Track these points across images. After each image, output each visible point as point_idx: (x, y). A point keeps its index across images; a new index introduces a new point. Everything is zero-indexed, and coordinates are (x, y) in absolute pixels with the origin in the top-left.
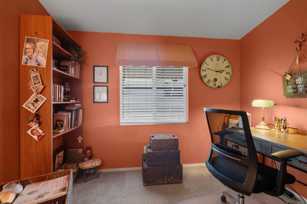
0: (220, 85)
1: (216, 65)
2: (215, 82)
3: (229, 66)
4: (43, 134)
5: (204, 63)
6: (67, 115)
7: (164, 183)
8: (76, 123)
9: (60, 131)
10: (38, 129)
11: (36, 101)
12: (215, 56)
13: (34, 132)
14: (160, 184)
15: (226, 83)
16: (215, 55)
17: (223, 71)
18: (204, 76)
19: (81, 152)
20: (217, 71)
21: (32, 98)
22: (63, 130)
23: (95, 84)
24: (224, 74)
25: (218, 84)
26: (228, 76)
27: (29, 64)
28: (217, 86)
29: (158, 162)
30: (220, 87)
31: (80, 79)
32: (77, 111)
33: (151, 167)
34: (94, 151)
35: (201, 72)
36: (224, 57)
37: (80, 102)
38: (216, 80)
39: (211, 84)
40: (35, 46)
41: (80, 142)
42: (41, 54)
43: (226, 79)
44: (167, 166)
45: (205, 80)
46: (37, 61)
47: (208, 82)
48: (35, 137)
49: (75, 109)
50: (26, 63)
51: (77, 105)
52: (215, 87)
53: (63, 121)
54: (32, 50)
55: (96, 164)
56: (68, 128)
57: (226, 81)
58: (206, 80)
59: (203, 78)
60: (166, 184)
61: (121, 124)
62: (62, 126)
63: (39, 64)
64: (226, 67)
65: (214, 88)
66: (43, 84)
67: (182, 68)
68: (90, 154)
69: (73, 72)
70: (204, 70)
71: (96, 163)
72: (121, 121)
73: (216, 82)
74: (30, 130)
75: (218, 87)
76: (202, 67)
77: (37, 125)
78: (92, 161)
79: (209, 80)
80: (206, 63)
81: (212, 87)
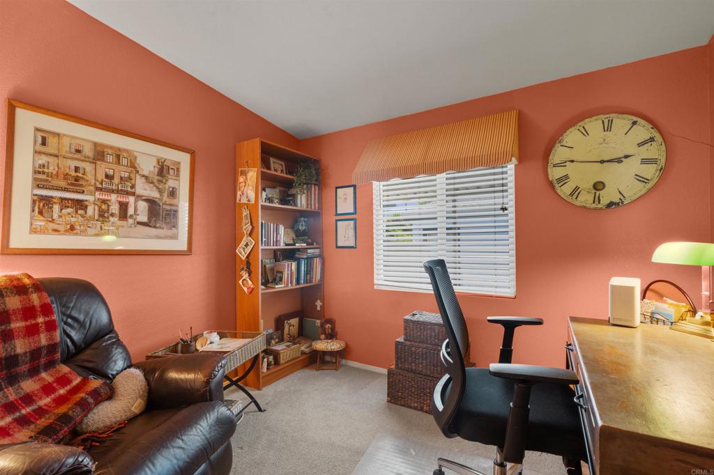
0: (617, 200)
1: (601, 144)
2: (598, 193)
3: (652, 139)
4: (252, 286)
5: (558, 145)
6: (288, 265)
7: (421, 410)
8: (308, 278)
9: (277, 286)
10: (248, 279)
11: (247, 245)
12: (596, 120)
13: (245, 282)
14: (415, 408)
15: (643, 192)
16: (595, 118)
17: (626, 157)
18: (559, 180)
19: (319, 324)
20: (602, 162)
21: (243, 243)
22: (283, 286)
23: (338, 218)
24: (633, 167)
25: (607, 196)
26: (650, 172)
27: (242, 202)
28: (605, 201)
29: (413, 364)
30: (617, 204)
31: (319, 211)
32: (310, 260)
33: (400, 371)
34: (339, 328)
35: (550, 170)
36: (630, 117)
37: (318, 246)
38: (598, 186)
39: (586, 199)
40: (246, 178)
41: (319, 308)
42: (251, 187)
43: (641, 179)
44: (429, 376)
45: (561, 190)
46: (247, 197)
47: (572, 194)
48: (245, 289)
49: (305, 257)
50: (240, 201)
51: (309, 251)
52: (599, 206)
53: (282, 273)
54: (244, 184)
55: (333, 348)
56: (291, 282)
57: (642, 185)
58: (564, 191)
59: (557, 186)
60: (426, 412)
61: (375, 287)
62: (281, 280)
63: (249, 201)
64: (640, 145)
65: (596, 209)
66: (252, 224)
67: (506, 167)
68: (330, 330)
69: (304, 202)
70: (562, 164)
71: (334, 346)
72: (376, 282)
73: (601, 192)
74: (241, 280)
75: (610, 205)
76: (551, 157)
77: (248, 275)
78: (329, 341)
79: (577, 188)
80: (565, 144)
81: (587, 205)
